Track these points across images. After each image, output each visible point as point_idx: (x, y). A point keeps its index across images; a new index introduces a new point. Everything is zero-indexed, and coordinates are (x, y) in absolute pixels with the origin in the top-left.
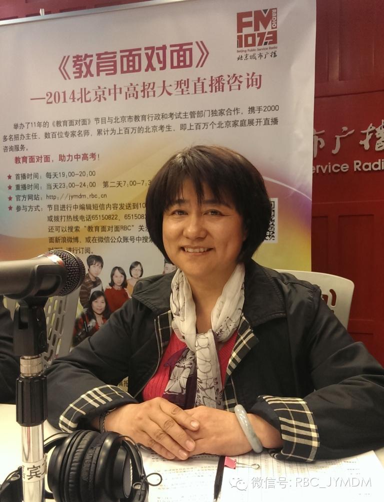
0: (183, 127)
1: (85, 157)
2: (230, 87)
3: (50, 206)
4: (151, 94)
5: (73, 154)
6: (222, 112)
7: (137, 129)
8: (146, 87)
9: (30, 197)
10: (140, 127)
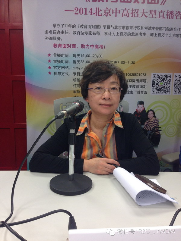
0: (152, 34)
1: (97, 47)
2: (177, 17)
3: (75, 73)
4: (136, 15)
5: (90, 44)
6: (172, 29)
7: (127, 34)
8: (133, 11)
9: (63, 67)
10: (129, 33)
